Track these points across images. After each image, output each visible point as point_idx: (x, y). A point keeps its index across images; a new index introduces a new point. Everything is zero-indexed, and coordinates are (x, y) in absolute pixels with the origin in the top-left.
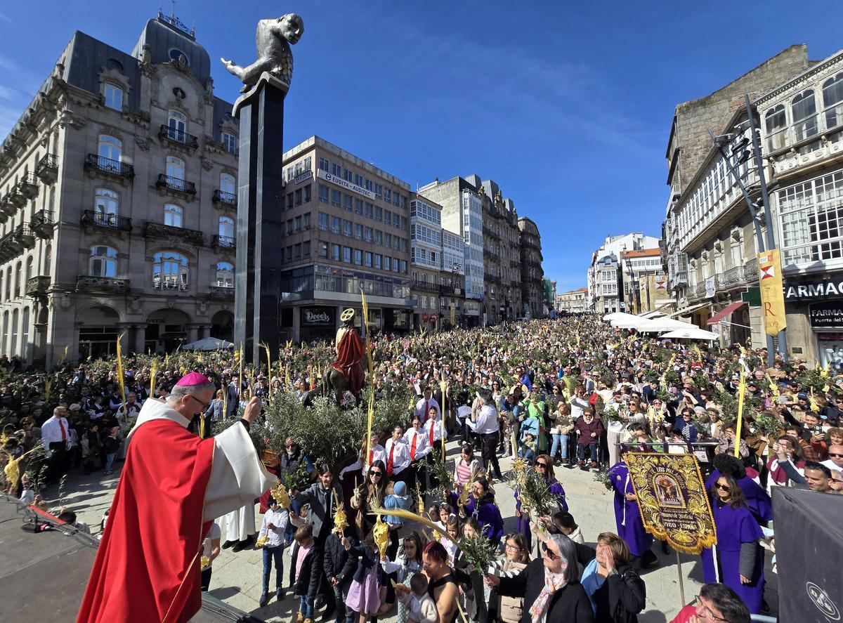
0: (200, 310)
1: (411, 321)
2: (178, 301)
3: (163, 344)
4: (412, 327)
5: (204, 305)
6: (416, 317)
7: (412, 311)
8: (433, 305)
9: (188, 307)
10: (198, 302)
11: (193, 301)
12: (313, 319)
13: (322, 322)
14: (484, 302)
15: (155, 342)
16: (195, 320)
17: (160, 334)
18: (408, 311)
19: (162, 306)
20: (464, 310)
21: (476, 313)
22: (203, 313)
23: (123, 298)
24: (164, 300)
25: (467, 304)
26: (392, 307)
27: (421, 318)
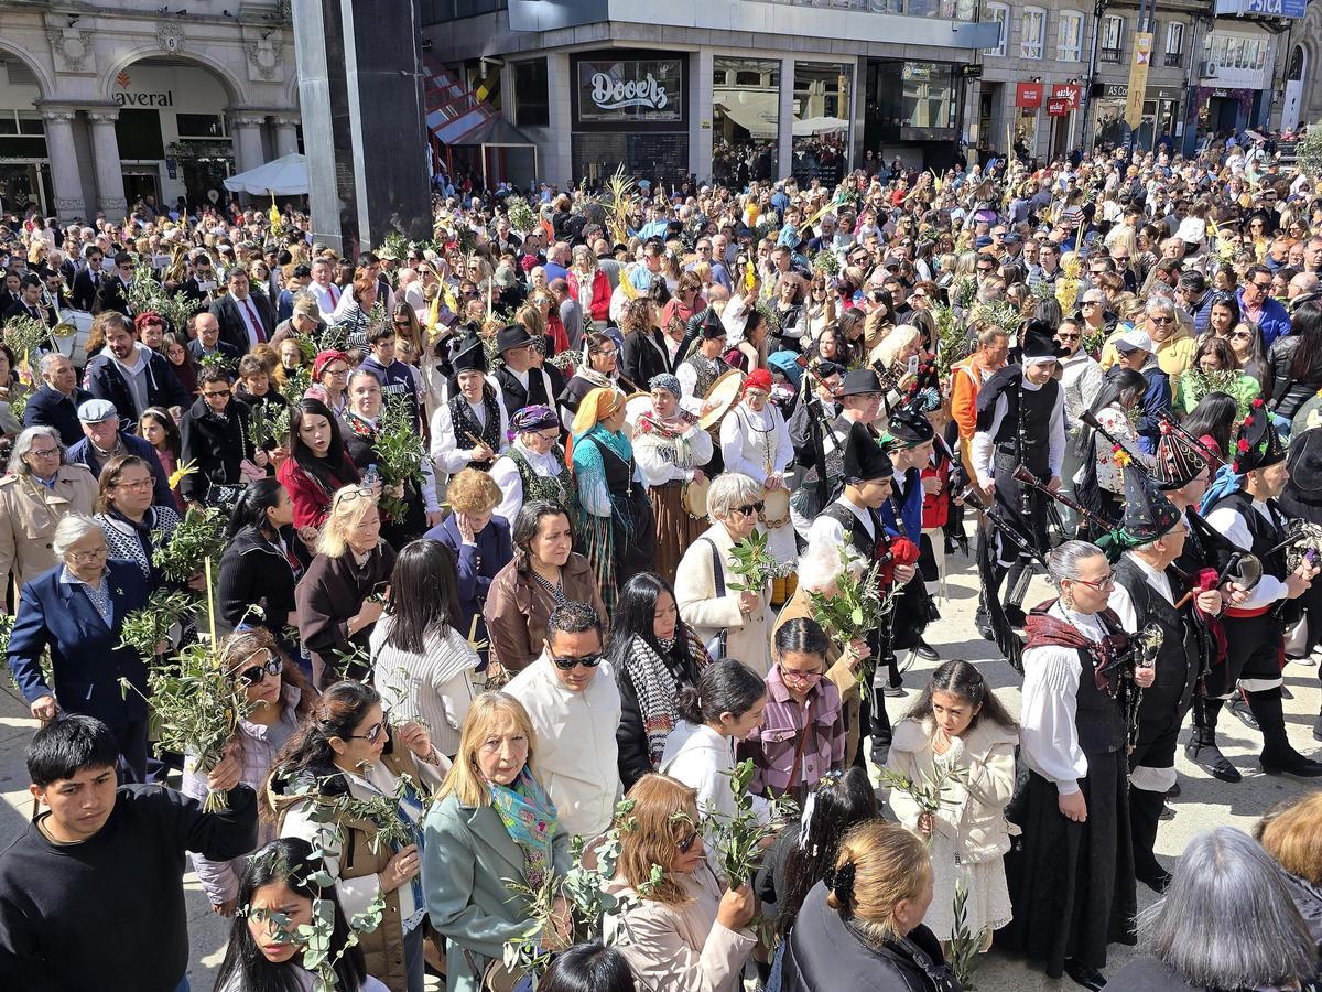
0: (257, 64)
1: (972, 109)
2: (191, 30)
3: (180, 171)
4: (972, 132)
5: (269, 46)
6: (991, 94)
7: (977, 70)
8: (1069, 42)
9: (222, 53)
10: (249, 34)
11: (234, 33)
12: (611, 101)
13: (646, 109)
14: (1300, 30)
15: (156, 167)
16: (248, 97)
17: (166, 142)
18: (957, 74)
19: (151, 49)
20: (1203, 65)
21: (1254, 80)
22: (265, 72)
23: (36, 20)
24: (150, 27)
25: (1218, 42)
26: (896, 54)
27: (1009, 98)
